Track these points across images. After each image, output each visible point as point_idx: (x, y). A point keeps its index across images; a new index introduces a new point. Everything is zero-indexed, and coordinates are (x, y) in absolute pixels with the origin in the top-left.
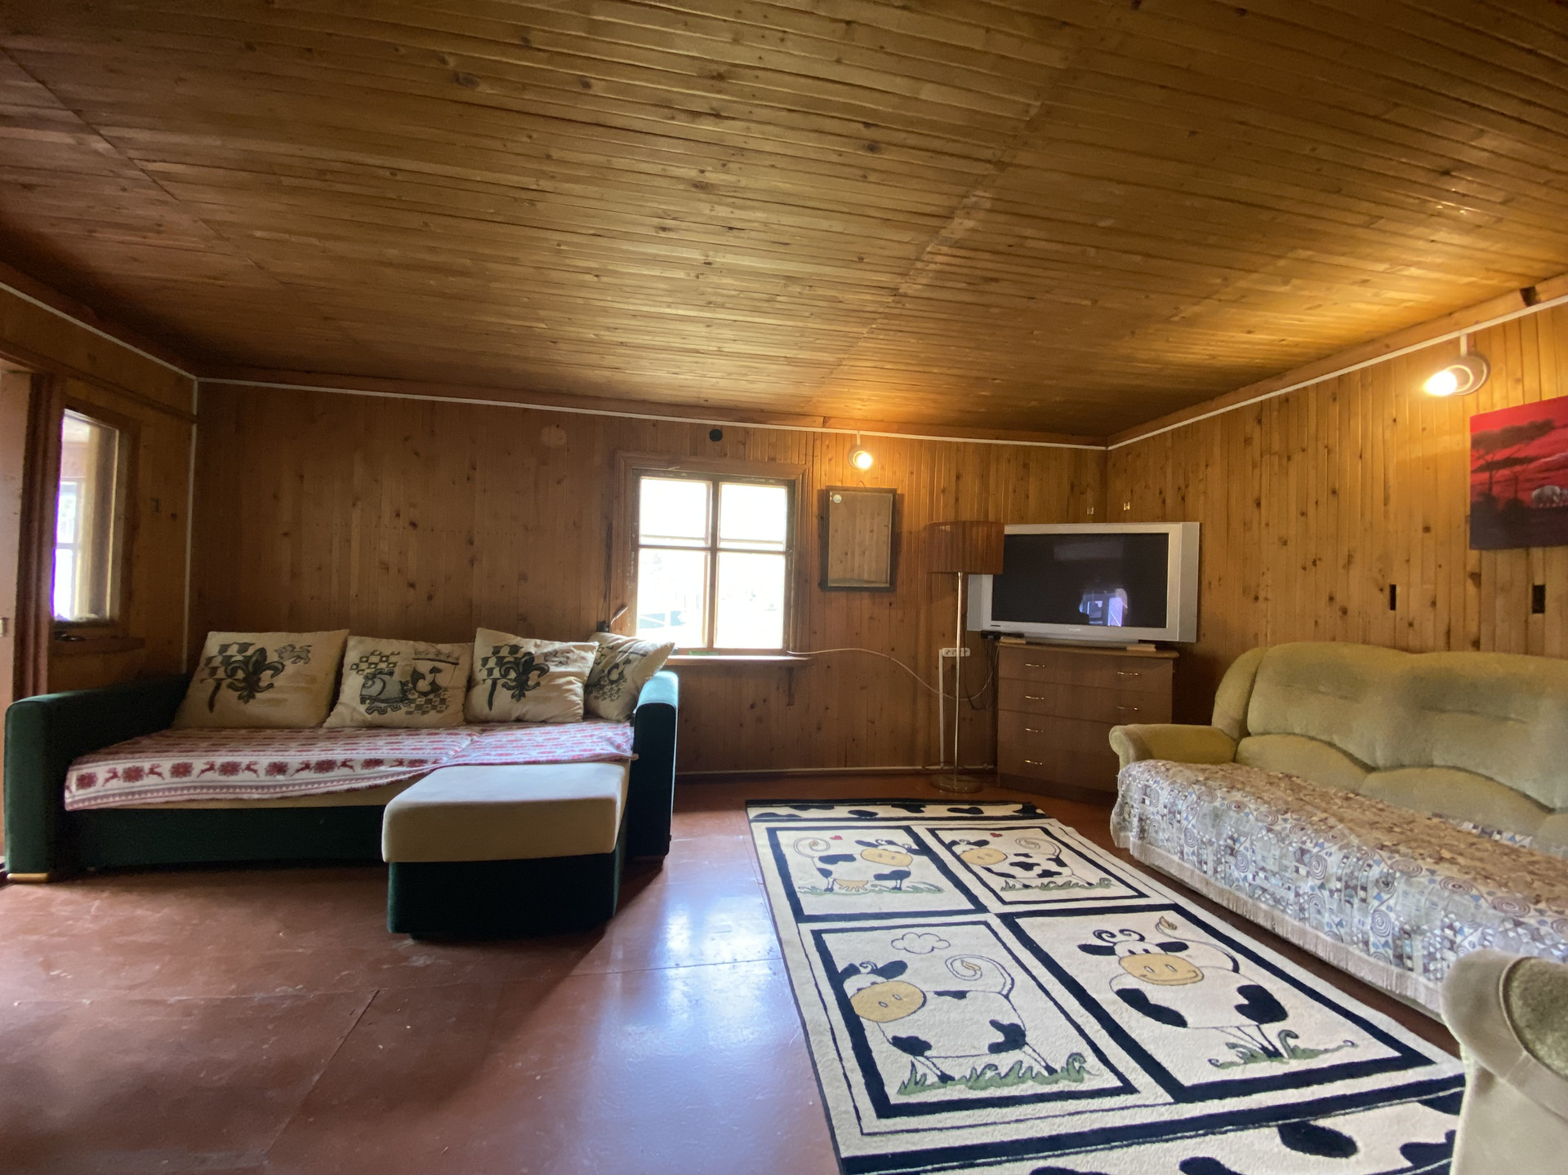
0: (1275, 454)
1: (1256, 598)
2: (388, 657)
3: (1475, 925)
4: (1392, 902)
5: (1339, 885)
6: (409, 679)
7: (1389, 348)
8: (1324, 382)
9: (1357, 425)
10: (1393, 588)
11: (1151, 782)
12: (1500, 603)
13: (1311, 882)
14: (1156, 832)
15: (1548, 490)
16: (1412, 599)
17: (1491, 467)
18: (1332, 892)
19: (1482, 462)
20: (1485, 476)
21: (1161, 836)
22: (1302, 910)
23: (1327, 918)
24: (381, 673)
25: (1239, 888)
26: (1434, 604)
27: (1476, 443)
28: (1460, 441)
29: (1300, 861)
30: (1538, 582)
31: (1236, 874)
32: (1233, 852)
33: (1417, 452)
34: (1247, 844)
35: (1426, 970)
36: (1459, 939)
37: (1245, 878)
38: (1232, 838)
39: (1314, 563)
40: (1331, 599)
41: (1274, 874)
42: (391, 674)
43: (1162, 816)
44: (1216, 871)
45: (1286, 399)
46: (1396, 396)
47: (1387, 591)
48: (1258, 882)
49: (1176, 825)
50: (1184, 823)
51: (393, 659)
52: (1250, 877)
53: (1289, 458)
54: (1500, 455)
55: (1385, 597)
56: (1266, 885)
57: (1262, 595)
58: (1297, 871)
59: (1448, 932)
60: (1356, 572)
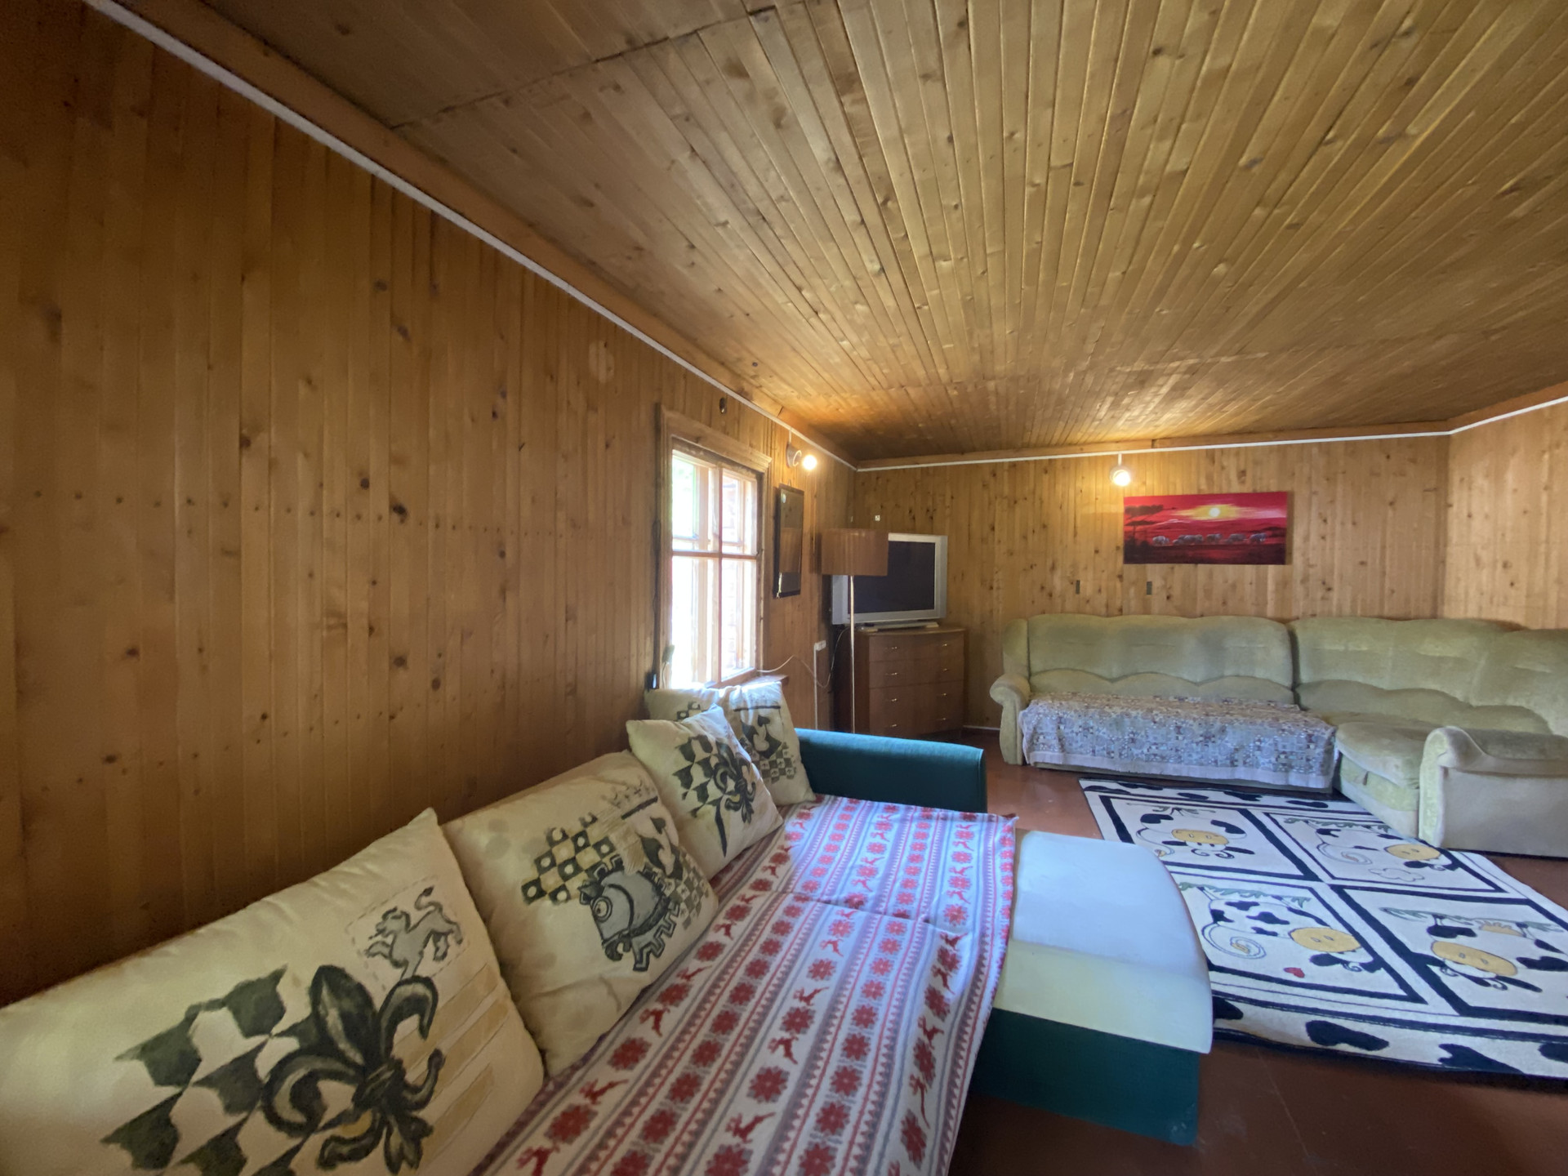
0: (1006, 497)
1: (991, 588)
2: (583, 834)
3: (1269, 737)
4: (1227, 739)
5: (1201, 739)
6: (646, 860)
7: (1082, 451)
8: (1041, 461)
9: (1059, 488)
10: (1078, 582)
11: (1061, 714)
12: (1132, 590)
13: (1185, 741)
14: (1071, 745)
15: (1160, 538)
16: (1088, 588)
17: (1134, 524)
18: (1197, 743)
19: (1129, 521)
20: (1131, 528)
21: (1074, 745)
22: (1180, 757)
23: (1195, 756)
24: (604, 874)
25: (1138, 759)
26: (1100, 591)
27: (1128, 511)
28: (1120, 508)
29: (1179, 733)
30: (1149, 580)
31: (1136, 751)
32: (1133, 741)
33: (1091, 510)
34: (1143, 733)
35: (1245, 763)
36: (1263, 745)
37: (1142, 753)
38: (1132, 733)
39: (1032, 567)
40: (1042, 588)
41: (1162, 744)
42: (619, 866)
43: (1077, 734)
44: (1121, 755)
45: (1014, 465)
46: (1083, 478)
47: (1075, 583)
48: (1151, 751)
49: (1090, 736)
50: (1097, 733)
51: (595, 834)
52: (1145, 751)
53: (1015, 502)
54: (1139, 518)
55: (1073, 589)
56: (1156, 752)
57: (995, 586)
58: (1177, 738)
59: (1258, 743)
60: (1058, 573)
